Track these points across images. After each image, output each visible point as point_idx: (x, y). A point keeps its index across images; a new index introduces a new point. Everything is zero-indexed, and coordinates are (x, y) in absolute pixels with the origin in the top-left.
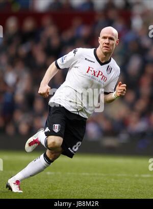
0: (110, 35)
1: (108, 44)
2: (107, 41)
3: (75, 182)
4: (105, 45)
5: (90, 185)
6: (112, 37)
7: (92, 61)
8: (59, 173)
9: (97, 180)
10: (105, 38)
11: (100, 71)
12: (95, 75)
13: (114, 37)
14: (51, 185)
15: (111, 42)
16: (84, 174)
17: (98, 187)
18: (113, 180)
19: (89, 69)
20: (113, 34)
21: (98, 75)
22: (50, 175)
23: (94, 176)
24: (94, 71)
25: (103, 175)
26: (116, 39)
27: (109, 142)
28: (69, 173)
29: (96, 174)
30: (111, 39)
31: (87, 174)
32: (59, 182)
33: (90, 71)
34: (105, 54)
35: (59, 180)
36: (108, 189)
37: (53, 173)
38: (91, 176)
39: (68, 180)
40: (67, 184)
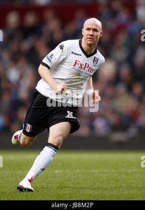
0: (94, 27)
1: (92, 35)
2: (91, 32)
3: (84, 179)
4: (89, 37)
5: (100, 182)
6: (96, 28)
7: (78, 55)
8: (67, 171)
9: (107, 177)
10: (89, 29)
11: (86, 64)
12: (81, 68)
13: (98, 28)
14: (59, 184)
15: (95, 34)
16: (93, 171)
17: (108, 184)
18: (123, 176)
19: (76, 63)
20: (97, 26)
21: (85, 67)
22: (59, 173)
23: (104, 173)
24: (81, 64)
25: (113, 171)
26: (100, 31)
27: (118, 136)
28: (77, 171)
29: (105, 171)
30: (95, 30)
31: (96, 171)
32: (68, 180)
33: (77, 65)
34: (90, 45)
35: (68, 179)
36: (119, 185)
37: (61, 171)
38: (101, 173)
39: (77, 178)
40: (76, 182)
